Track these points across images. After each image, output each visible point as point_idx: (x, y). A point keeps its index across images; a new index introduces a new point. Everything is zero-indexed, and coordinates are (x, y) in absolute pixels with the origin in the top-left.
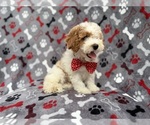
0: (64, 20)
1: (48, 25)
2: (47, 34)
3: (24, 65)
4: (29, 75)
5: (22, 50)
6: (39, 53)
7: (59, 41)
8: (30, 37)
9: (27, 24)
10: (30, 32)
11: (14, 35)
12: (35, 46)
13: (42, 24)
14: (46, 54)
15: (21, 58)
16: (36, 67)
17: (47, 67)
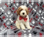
0: (16, 5)
1: (10, 7)
2: (10, 9)
7: (15, 12)
8: (3, 11)
12: (6, 14)
14: (10, 16)
16: (7, 21)
17: (11, 21)
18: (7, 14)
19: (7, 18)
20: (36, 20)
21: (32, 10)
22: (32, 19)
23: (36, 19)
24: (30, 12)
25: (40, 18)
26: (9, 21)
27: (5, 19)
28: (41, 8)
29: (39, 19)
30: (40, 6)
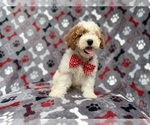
0: (61, 26)
1: (45, 30)
2: (44, 38)
3: (19, 68)
4: (24, 77)
5: (18, 53)
6: (35, 56)
7: (55, 46)
8: (25, 41)
9: (23, 28)
10: (26, 36)
11: (9, 38)
12: (31, 50)
13: (38, 29)
14: (42, 57)
15: (16, 62)
16: (31, 70)
17: (43, 69)
18: (35, 50)
19: (33, 60)
20: (123, 75)
21: (110, 38)
22: (107, 69)
23: (122, 71)
25: (138, 67)
26: (37, 69)
28: (145, 32)
29: (135, 71)
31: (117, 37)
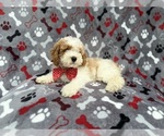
1: (44, 10)
3: (16, 58)
7: (59, 31)
8: (18, 23)
14: (44, 45)
16: (33, 60)
17: (47, 59)
18: (34, 36)
19: (33, 48)
20: (131, 61)
21: (116, 26)
23: (129, 58)
24: (111, 34)
25: (142, 55)
26: (40, 59)
27: (24, 52)
28: (148, 22)
29: (139, 58)
30: (145, 15)
31: (124, 25)
